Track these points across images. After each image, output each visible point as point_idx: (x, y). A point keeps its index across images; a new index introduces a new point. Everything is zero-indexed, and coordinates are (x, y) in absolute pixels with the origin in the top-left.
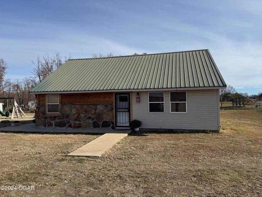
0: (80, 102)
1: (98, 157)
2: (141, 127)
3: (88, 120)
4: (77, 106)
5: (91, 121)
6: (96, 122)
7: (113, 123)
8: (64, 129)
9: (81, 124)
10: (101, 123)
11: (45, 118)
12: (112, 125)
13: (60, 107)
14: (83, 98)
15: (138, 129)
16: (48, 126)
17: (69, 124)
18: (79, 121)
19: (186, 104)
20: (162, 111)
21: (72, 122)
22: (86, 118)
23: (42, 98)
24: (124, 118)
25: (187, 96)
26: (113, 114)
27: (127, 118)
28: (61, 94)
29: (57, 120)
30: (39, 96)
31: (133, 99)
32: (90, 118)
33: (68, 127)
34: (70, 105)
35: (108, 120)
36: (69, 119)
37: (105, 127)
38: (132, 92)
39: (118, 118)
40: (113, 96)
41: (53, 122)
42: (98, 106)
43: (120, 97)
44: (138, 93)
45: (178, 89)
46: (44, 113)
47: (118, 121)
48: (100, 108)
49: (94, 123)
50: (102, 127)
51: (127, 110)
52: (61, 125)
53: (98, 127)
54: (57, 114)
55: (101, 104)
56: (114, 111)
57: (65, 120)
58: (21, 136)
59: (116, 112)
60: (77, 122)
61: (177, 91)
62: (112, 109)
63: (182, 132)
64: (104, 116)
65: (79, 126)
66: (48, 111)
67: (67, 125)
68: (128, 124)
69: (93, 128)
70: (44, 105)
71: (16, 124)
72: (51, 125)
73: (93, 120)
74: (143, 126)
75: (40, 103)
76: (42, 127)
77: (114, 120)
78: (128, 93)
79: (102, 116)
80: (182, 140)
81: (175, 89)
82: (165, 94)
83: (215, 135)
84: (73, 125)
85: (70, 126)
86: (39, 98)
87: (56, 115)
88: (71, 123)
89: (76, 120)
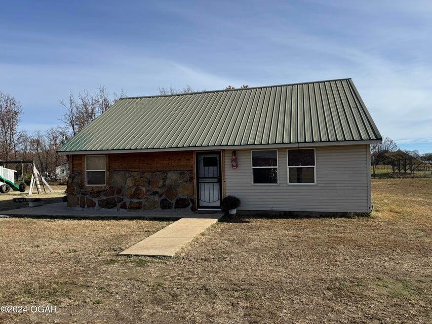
0: (139, 168)
1: (170, 257)
2: (240, 208)
3: (152, 196)
4: (135, 174)
5: (157, 198)
6: (165, 199)
7: (193, 201)
8: (113, 211)
9: (141, 203)
10: (174, 201)
11: (83, 194)
12: (191, 205)
13: (107, 175)
14: (144, 161)
15: (234, 212)
16: (88, 207)
17: (122, 203)
18: (138, 198)
19: (315, 169)
20: (275, 181)
21: (127, 200)
22: (149, 193)
23: (77, 162)
24: (211, 193)
25: (316, 156)
26: (193, 186)
27: (217, 193)
28: (109, 154)
29: (103, 198)
30: (73, 158)
31: (227, 161)
32: (155, 193)
33: (121, 207)
34: (122, 173)
35: (186, 197)
36: (123, 195)
37: (180, 208)
38: (224, 150)
39: (202, 193)
40: (192, 157)
41: (96, 200)
42: (169, 175)
43: (204, 159)
44: (234, 152)
45: (300, 145)
46: (81, 186)
47: (202, 197)
48: (172, 176)
49: (162, 202)
50: (175, 208)
51: (216, 180)
52: (108, 204)
53: (169, 207)
54: (102, 187)
55: (173, 170)
56: (195, 181)
57: (116, 196)
58: (45, 223)
59: (198, 183)
60: (135, 201)
61: (298, 148)
62: (191, 179)
63: (308, 215)
64: (179, 190)
65: (139, 207)
66: (88, 183)
67: (119, 205)
68: (218, 204)
69: (160, 209)
70: (81, 173)
71: (37, 203)
72: (92, 205)
73: (160, 196)
74: (244, 207)
75: (74, 169)
76: (78, 208)
77: (196, 196)
78: (218, 152)
79: (176, 190)
80: (307, 229)
81: (296, 145)
82: (280, 153)
83: (363, 221)
84: (128, 204)
85: (124, 206)
86: (73, 162)
87: (101, 189)
88: (125, 202)
89: (133, 196)
